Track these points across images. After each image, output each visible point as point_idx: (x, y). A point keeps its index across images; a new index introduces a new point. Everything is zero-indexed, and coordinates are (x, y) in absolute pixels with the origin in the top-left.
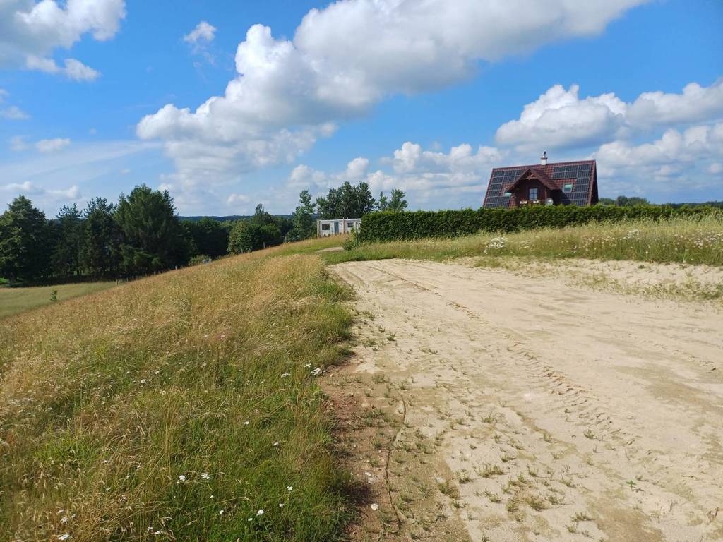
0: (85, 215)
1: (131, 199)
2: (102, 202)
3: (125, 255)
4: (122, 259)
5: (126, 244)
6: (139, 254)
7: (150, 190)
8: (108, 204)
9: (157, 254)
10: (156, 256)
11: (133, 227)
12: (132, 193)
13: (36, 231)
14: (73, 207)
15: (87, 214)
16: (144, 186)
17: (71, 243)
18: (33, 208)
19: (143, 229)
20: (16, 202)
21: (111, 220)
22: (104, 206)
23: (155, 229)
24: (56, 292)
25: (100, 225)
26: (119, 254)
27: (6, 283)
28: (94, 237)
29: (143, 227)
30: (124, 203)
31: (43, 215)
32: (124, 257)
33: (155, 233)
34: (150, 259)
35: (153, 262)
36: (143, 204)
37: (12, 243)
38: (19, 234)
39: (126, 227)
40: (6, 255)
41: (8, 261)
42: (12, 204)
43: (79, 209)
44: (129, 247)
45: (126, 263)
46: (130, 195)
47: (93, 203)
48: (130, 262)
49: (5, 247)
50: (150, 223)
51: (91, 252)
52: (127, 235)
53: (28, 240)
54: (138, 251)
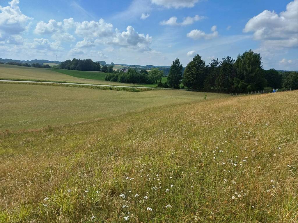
0: (220, 64)
1: (243, 57)
2: (229, 58)
3: (236, 82)
4: (233, 84)
5: (236, 78)
6: (242, 83)
7: (253, 53)
8: (231, 59)
9: (250, 84)
10: (250, 85)
11: (242, 70)
12: (243, 54)
13: (201, 69)
14: (217, 60)
15: (221, 63)
16: (251, 51)
17: (213, 75)
18: (201, 60)
19: (246, 71)
20: (196, 57)
21: (232, 66)
22: (230, 60)
23: (252, 71)
24: (206, 95)
25: (226, 69)
26: (232, 82)
27: (187, 89)
28: (223, 73)
29: (246, 70)
30: (239, 59)
31: (204, 63)
32: (235, 84)
33: (252, 74)
34: (247, 86)
35: (248, 87)
36: (249, 59)
37: (192, 74)
38: (195, 70)
39: (238, 70)
40: (189, 78)
41: (189, 80)
42: (194, 58)
43: (219, 61)
44: (237, 79)
45: (235, 86)
46: (242, 55)
47: (225, 59)
48: (237, 86)
49: (189, 75)
50: (250, 68)
51: (221, 80)
52: (238, 73)
53: (197, 72)
54: (242, 81)
